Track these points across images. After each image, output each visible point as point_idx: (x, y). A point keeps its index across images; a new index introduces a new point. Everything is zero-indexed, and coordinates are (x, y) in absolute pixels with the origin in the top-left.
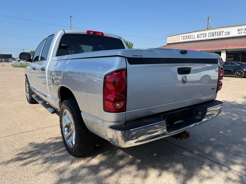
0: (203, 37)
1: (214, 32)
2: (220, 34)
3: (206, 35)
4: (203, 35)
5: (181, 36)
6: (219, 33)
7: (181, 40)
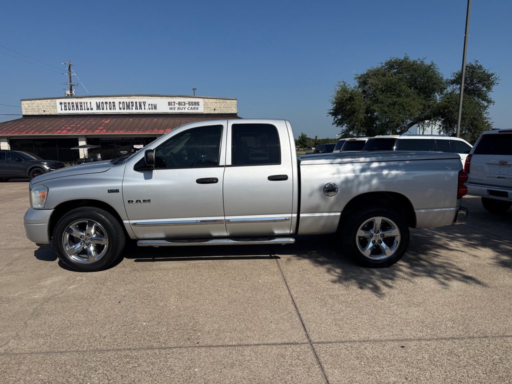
0: (108, 108)
1: (129, 102)
2: (140, 106)
3: (114, 106)
4: (108, 105)
5: (58, 101)
6: (138, 104)
7: (59, 111)
